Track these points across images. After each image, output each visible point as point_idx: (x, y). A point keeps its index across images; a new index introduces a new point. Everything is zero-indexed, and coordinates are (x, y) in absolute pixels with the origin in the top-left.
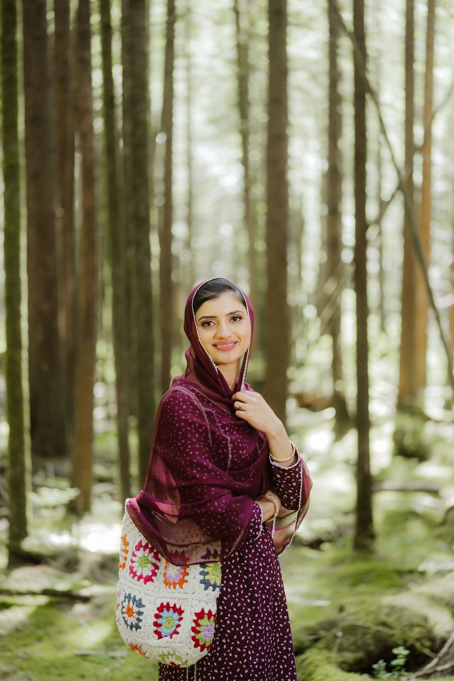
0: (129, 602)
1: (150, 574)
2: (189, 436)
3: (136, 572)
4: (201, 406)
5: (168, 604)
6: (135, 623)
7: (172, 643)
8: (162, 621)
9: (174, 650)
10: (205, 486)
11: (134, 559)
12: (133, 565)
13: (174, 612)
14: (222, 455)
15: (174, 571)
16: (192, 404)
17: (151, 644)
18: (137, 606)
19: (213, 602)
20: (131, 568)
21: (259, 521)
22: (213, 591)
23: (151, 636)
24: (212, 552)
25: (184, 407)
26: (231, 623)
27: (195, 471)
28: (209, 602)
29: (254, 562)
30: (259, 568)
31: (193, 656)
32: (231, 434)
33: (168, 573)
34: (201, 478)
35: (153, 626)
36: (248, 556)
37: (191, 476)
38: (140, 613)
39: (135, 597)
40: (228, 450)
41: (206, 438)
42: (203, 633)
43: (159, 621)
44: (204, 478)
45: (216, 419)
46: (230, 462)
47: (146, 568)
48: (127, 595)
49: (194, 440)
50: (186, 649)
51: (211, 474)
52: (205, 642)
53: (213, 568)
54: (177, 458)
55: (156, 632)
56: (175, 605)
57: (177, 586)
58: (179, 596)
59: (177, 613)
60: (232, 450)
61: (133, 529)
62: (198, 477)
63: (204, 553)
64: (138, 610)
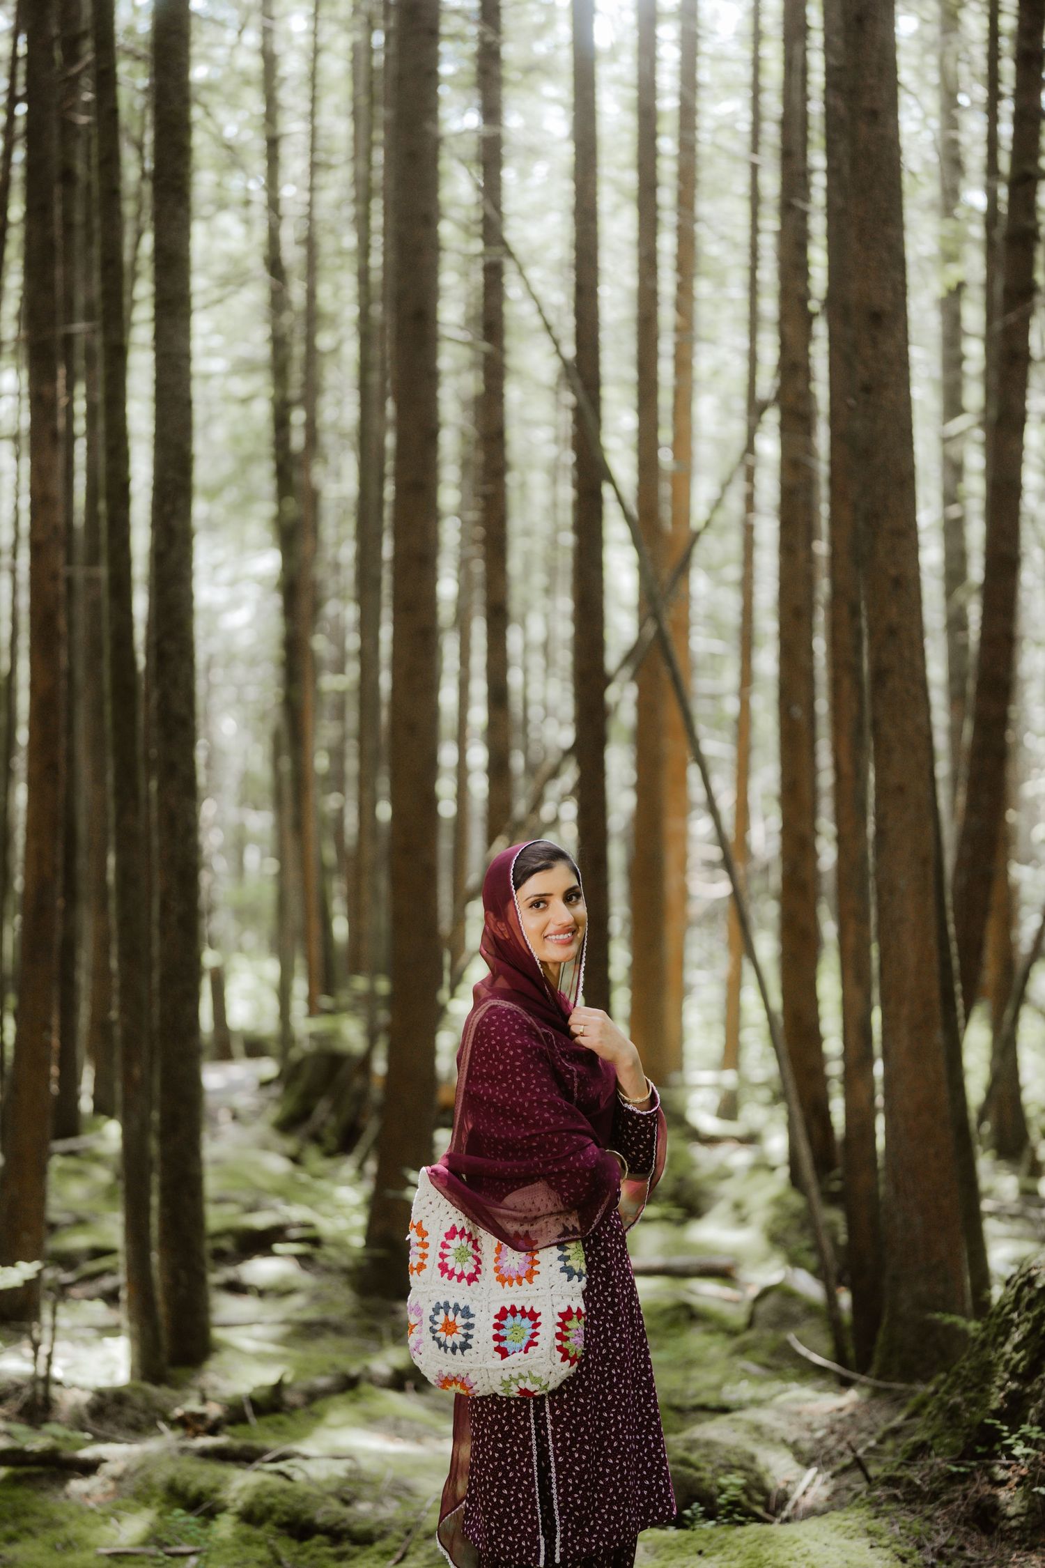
0: (447, 1314)
1: (474, 1271)
3: (453, 1269)
5: (513, 1307)
6: (461, 1343)
7: (525, 1361)
8: (505, 1332)
9: (531, 1371)
11: (446, 1251)
12: (446, 1260)
13: (523, 1317)
15: (514, 1260)
17: (490, 1367)
18: (462, 1317)
20: (443, 1268)
23: (489, 1357)
24: (571, 1229)
27: (547, 1115)
28: (575, 1296)
31: (557, 1375)
33: (506, 1265)
35: (492, 1341)
38: (469, 1326)
39: (456, 1305)
42: (573, 1341)
43: (502, 1333)
47: (466, 1264)
48: (442, 1305)
50: (549, 1365)
53: (574, 1251)
55: (498, 1349)
56: (523, 1307)
57: (524, 1281)
58: (528, 1294)
59: (527, 1318)
60: (578, 1087)
63: (560, 1230)
64: (464, 1321)
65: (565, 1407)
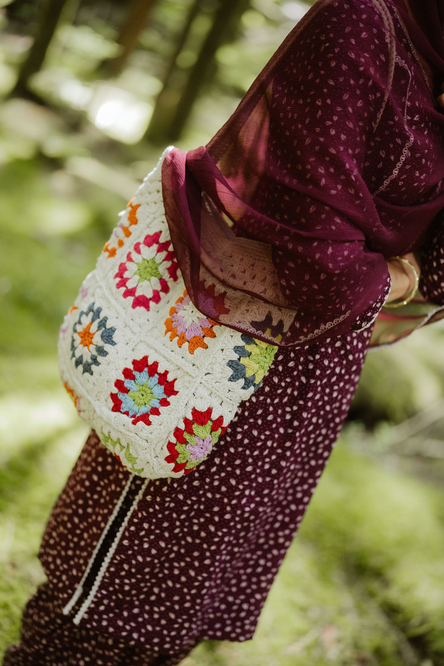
0: (93, 320)
1: (150, 295)
2: (346, 97)
3: (127, 279)
4: (394, 49)
5: (156, 364)
6: (87, 361)
7: (131, 432)
8: (132, 385)
9: (130, 444)
10: (327, 208)
11: (135, 255)
12: (129, 264)
13: (160, 383)
14: (381, 163)
15: (192, 315)
16: (381, 36)
17: (97, 409)
18: (102, 337)
19: (233, 405)
20: (123, 268)
21: (378, 305)
22: (243, 388)
23: (103, 398)
24: (275, 323)
25: (364, 35)
26: (242, 440)
27: (322, 171)
28: (227, 402)
29: (330, 363)
30: (333, 374)
31: (156, 471)
32: (419, 132)
33: (181, 313)
34: (326, 188)
35: (113, 384)
36: (326, 349)
37: (309, 176)
38: (102, 351)
39: (105, 319)
40: (397, 160)
41: (373, 117)
42: (191, 448)
43: (128, 383)
44: (333, 192)
45: (408, 90)
46: (388, 183)
47: (146, 282)
48: (95, 308)
49: (350, 110)
50: (151, 455)
51: (349, 190)
52: (187, 461)
53: (262, 352)
54: (300, 126)
55: (114, 397)
56: (166, 372)
57: (186, 345)
58: (181, 362)
59: (163, 387)
60: (405, 164)
61: (156, 203)
62: (322, 184)
63: (260, 318)
64: (101, 343)
65: (158, 499)
